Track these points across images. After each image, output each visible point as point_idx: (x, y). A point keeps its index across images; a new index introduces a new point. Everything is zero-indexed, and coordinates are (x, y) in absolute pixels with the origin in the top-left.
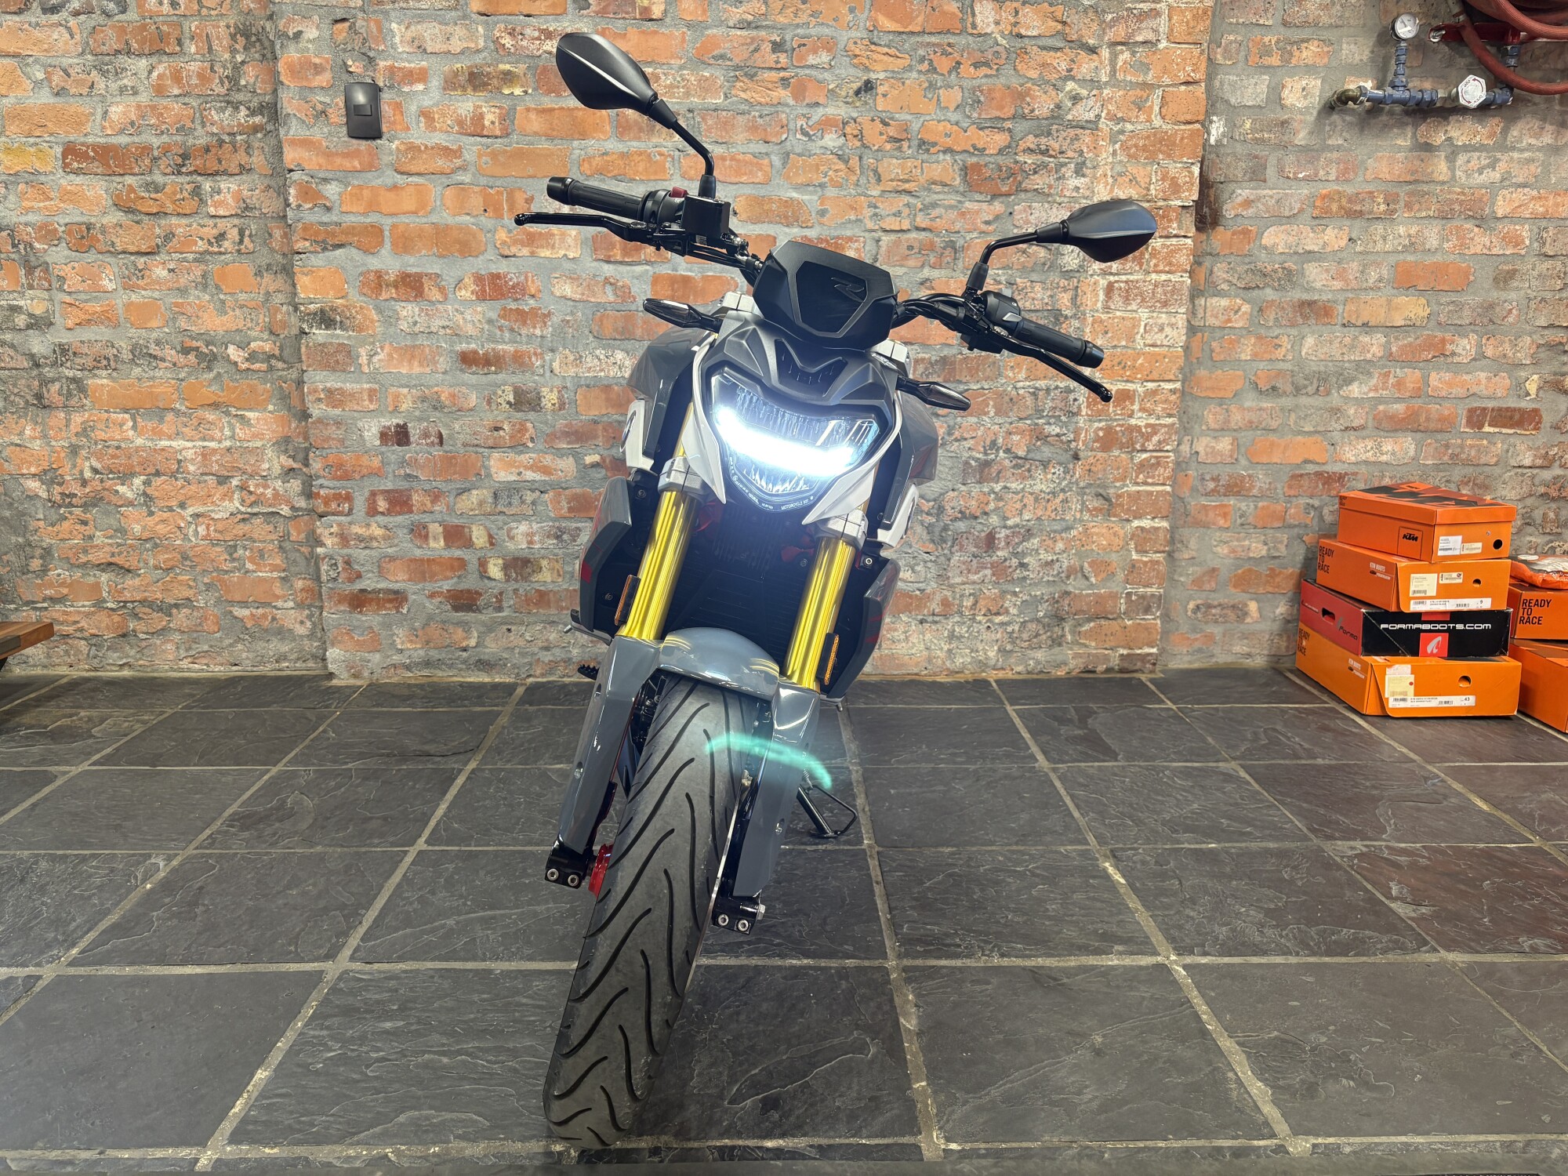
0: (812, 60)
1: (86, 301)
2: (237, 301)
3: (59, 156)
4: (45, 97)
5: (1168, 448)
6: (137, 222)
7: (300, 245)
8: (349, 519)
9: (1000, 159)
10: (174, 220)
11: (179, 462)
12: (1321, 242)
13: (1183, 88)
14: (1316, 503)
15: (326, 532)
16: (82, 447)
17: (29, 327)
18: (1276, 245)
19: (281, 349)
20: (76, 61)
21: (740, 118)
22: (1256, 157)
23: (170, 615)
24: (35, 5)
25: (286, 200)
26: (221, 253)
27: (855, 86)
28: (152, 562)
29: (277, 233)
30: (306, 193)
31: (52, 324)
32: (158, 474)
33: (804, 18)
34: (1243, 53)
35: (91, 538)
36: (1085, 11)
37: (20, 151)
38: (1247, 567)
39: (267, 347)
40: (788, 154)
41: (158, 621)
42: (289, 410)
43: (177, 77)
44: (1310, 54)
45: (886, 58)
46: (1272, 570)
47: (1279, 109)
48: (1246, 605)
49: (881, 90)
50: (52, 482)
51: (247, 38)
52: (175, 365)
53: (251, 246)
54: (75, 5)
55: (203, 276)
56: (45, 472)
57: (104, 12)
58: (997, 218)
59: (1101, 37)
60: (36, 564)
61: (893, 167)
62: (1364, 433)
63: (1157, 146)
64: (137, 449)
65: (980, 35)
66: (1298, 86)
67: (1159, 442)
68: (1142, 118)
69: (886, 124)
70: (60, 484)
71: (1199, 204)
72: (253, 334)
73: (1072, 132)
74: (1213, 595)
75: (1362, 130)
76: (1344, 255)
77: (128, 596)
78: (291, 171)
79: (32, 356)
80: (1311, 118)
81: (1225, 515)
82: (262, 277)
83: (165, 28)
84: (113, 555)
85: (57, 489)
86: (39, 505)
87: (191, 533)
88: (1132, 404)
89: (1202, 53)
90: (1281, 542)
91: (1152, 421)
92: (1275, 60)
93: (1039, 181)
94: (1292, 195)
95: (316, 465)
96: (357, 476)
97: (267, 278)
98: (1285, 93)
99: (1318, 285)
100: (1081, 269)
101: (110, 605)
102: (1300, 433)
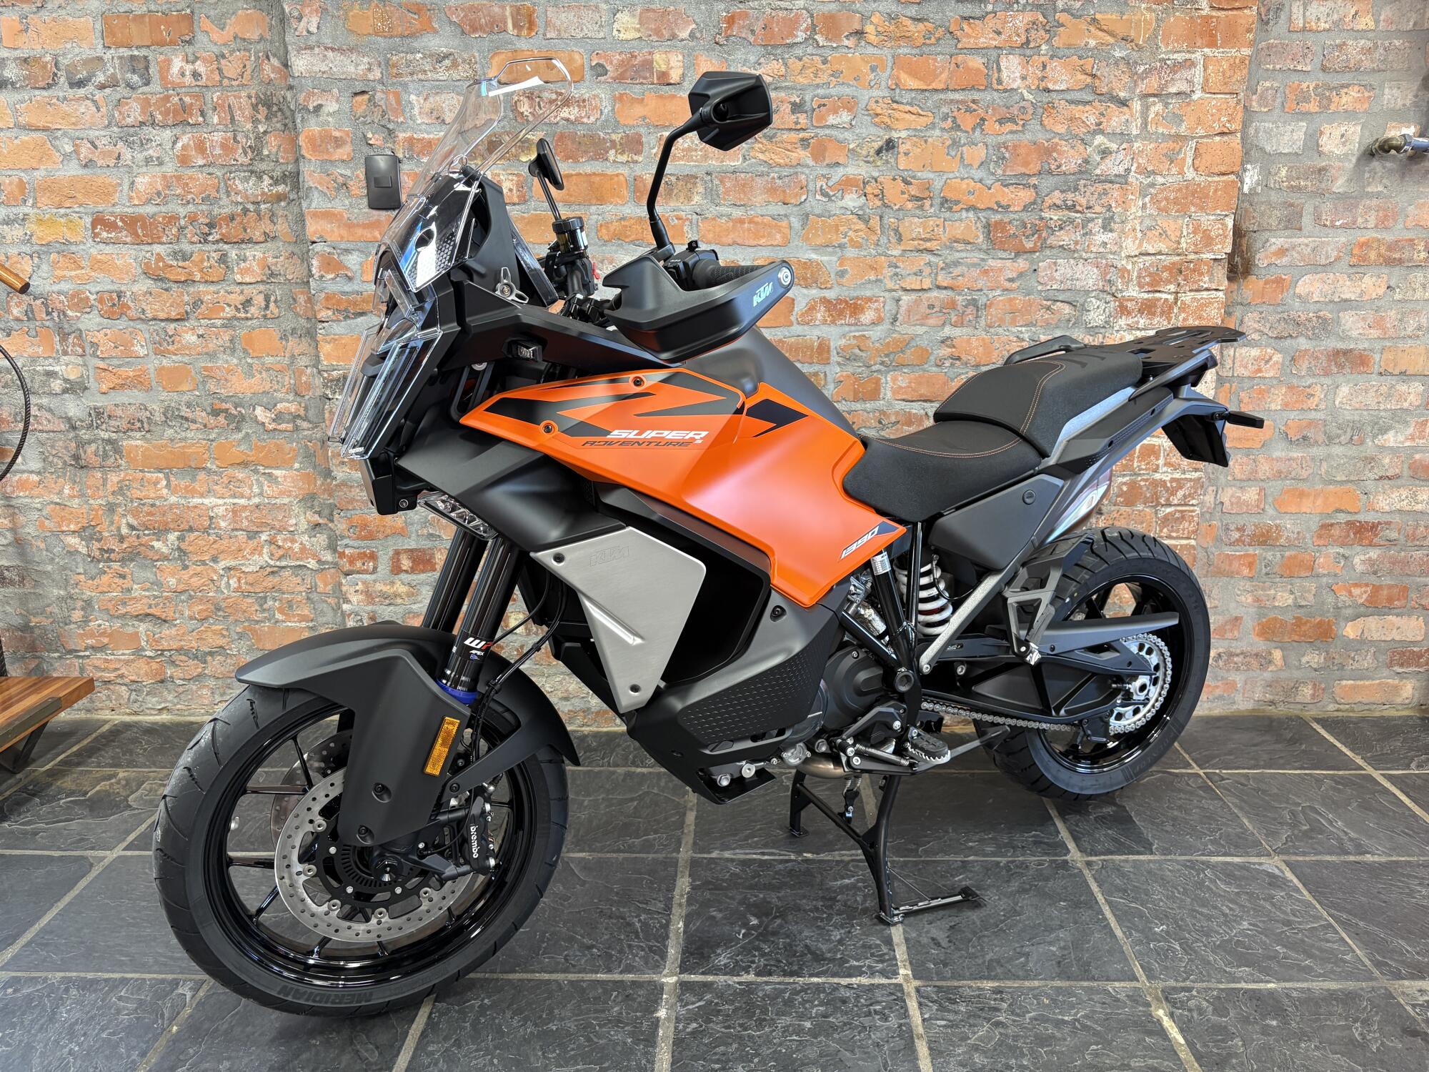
0: (832, 120)
1: (120, 366)
2: (263, 364)
3: (89, 226)
4: (73, 169)
5: (1194, 502)
6: (166, 290)
7: (323, 314)
8: (373, 577)
9: (1024, 216)
10: (202, 288)
11: (211, 518)
12: (1359, 291)
13: (1217, 138)
14: (1347, 552)
15: (352, 590)
16: (119, 505)
17: (65, 391)
18: (1310, 294)
19: (306, 409)
20: (102, 133)
21: (757, 179)
22: (1292, 205)
23: (205, 662)
24: (62, 79)
25: (310, 271)
26: (247, 319)
27: (876, 145)
28: (187, 613)
29: (302, 299)
30: (330, 264)
31: (86, 388)
32: (191, 529)
33: (824, 78)
34: (1279, 100)
35: (129, 590)
36: (1116, 64)
37: (52, 222)
38: (1272, 615)
39: (293, 408)
40: (807, 215)
41: (194, 668)
42: (315, 467)
43: (201, 147)
44: (1350, 99)
45: (908, 116)
46: (1299, 619)
47: (1316, 155)
48: (1270, 653)
49: (902, 148)
50: (92, 539)
51: (269, 107)
52: (205, 426)
53: (276, 311)
54: (101, 78)
55: (231, 341)
56: (84, 528)
57: (128, 85)
58: (1021, 275)
59: (1132, 90)
60: (77, 615)
61: (914, 227)
62: (1399, 482)
63: (1188, 198)
64: (171, 507)
65: (1005, 91)
66: (1337, 133)
67: (1184, 496)
68: (1174, 170)
69: (907, 183)
70: (99, 540)
71: (1231, 256)
72: (280, 395)
73: (1100, 187)
74: (1234, 644)
75: (1403, 176)
76: (1381, 303)
77: (165, 645)
78: (314, 242)
79: (69, 419)
80: (1350, 165)
81: (1250, 565)
82: (287, 341)
83: (187, 100)
84: (150, 607)
85: (96, 545)
86: (79, 560)
87: (223, 586)
88: (1157, 459)
89: (1238, 102)
90: (1309, 591)
91: (1177, 476)
92: (1313, 107)
93: (1065, 238)
94: (1328, 243)
95: (340, 526)
96: (381, 536)
97: (292, 342)
98: (1323, 140)
99: (1354, 334)
100: (1107, 325)
101: (148, 653)
102: (1331, 482)
